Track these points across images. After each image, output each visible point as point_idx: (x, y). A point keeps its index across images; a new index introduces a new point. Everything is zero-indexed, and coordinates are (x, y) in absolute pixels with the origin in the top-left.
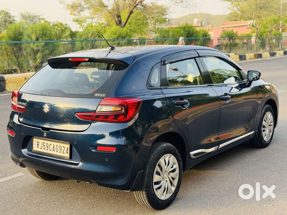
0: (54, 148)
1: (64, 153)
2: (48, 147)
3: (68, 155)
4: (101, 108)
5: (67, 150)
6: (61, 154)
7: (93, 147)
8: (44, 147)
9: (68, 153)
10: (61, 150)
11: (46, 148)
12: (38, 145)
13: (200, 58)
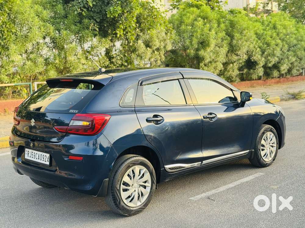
0: (39, 157)
1: (46, 161)
2: (35, 156)
3: (48, 163)
4: (73, 123)
5: (48, 159)
6: (44, 162)
7: (67, 156)
8: (32, 156)
9: (48, 161)
10: (44, 158)
11: (34, 157)
12: (28, 154)
13: (184, 79)
